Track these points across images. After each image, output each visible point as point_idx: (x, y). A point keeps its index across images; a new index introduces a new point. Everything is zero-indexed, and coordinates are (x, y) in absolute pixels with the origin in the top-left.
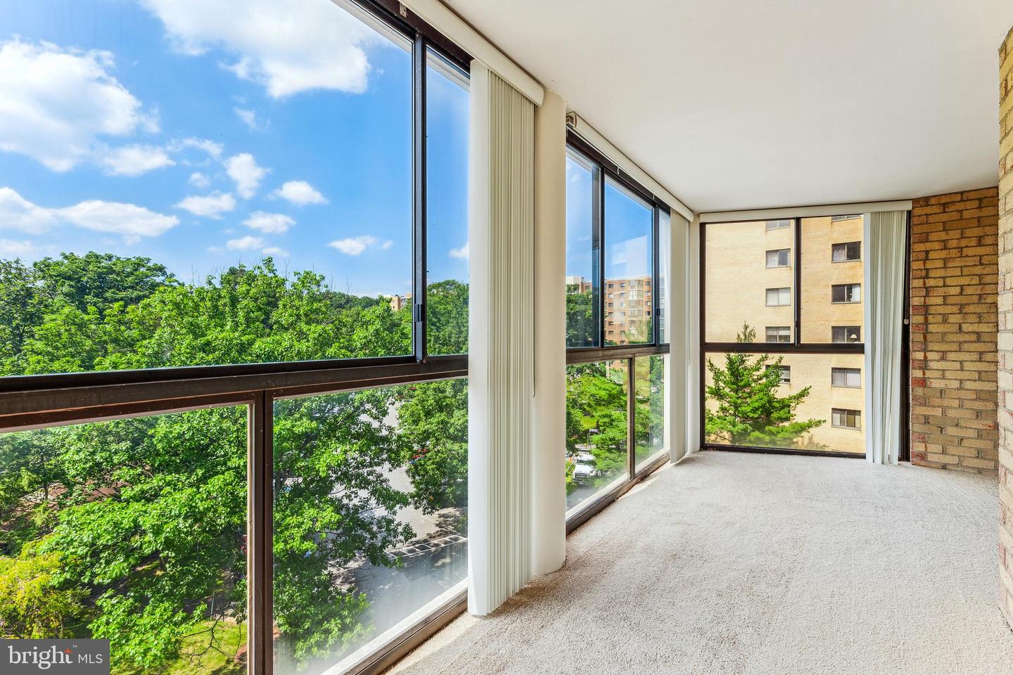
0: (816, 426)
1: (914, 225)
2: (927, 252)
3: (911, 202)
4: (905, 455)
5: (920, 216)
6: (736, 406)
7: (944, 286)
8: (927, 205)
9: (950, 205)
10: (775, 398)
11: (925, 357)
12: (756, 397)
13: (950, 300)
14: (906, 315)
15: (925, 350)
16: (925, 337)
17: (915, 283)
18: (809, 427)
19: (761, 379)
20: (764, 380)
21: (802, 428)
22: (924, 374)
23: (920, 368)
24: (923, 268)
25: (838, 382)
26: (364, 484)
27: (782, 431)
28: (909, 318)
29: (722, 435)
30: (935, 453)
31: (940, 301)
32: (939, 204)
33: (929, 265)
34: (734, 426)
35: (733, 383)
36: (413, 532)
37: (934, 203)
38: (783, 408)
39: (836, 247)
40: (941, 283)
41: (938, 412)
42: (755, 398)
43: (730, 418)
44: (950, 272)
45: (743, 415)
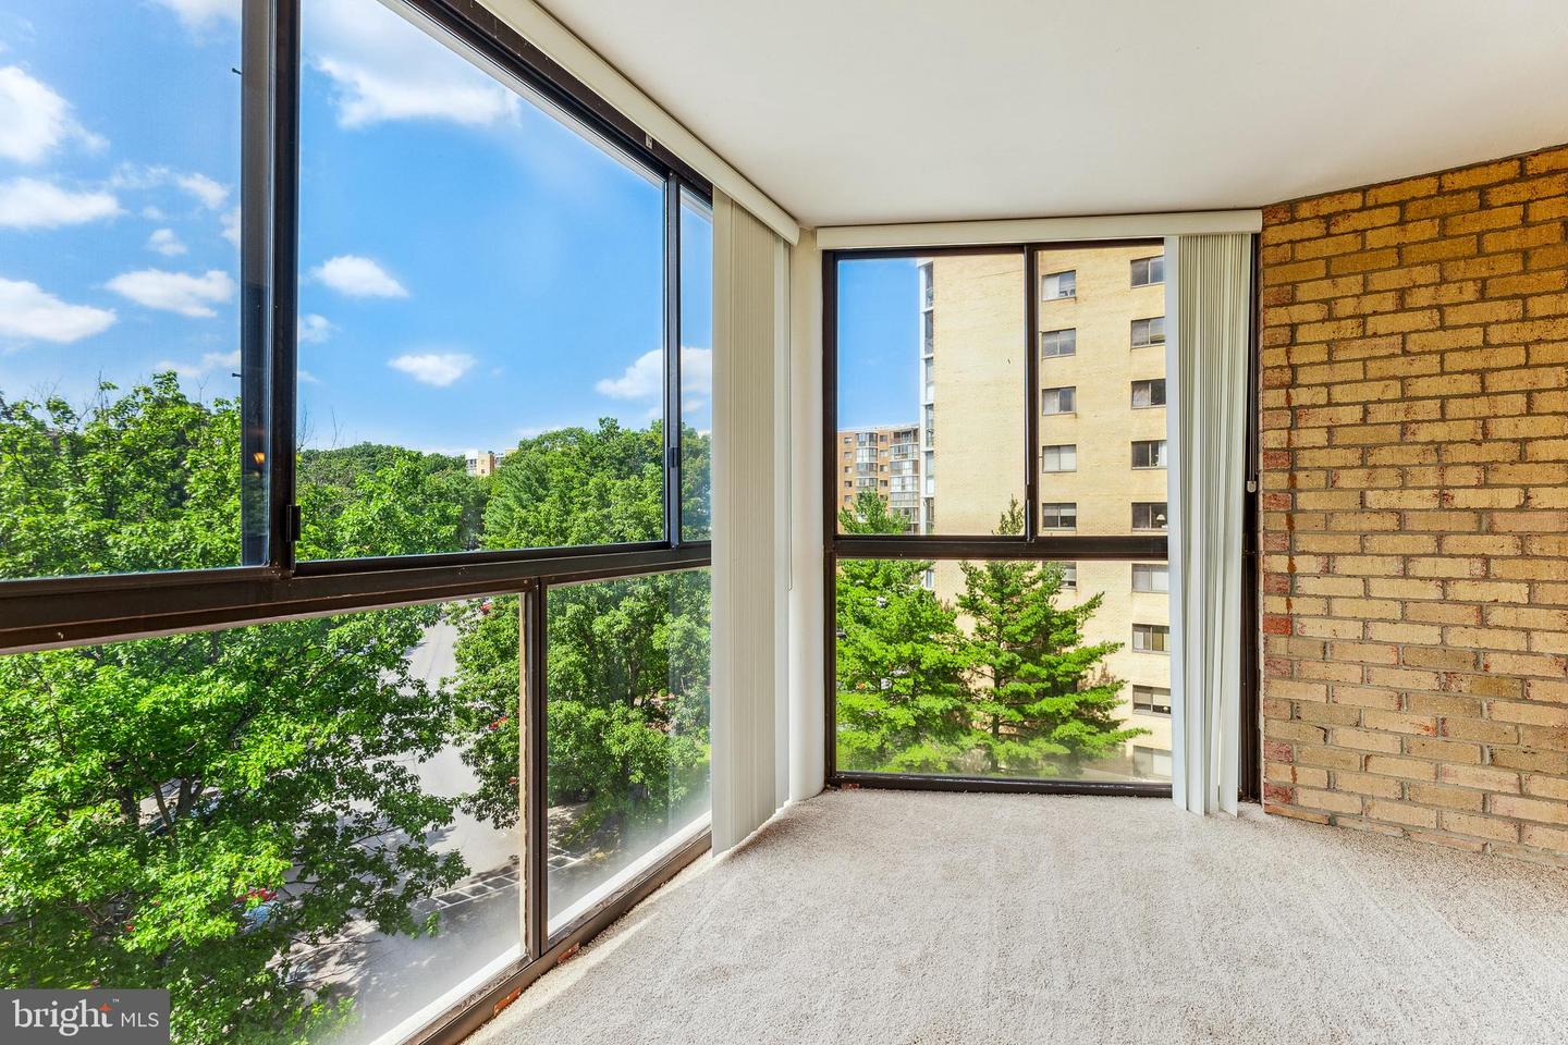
0: (1112, 651)
1: (1268, 266)
2: (1293, 327)
3: (1260, 213)
4: (1250, 789)
5: (1278, 245)
6: (1001, 627)
7: (1329, 404)
8: (1293, 220)
9: (1340, 219)
10: (1054, 612)
11: (1292, 567)
12: (1029, 610)
13: (1342, 437)
14: (1251, 473)
15: (1291, 552)
16: (1290, 522)
17: (1271, 398)
18: (1102, 654)
19: (1035, 582)
20: (1040, 584)
21: (1092, 656)
22: (1289, 605)
23: (1281, 592)
24: (1285, 363)
25: (1141, 585)
26: (366, 787)
27: (1065, 661)
28: (1257, 478)
29: (979, 670)
30: (1312, 788)
31: (1320, 438)
32: (1317, 217)
33: (1299, 356)
34: (997, 655)
35: (995, 590)
36: (465, 866)
37: (1308, 215)
38: (1065, 625)
39: (1138, 385)
40: (1322, 399)
41: (1317, 694)
42: (1026, 611)
43: (990, 645)
44: (1341, 372)
45: (1009, 638)
